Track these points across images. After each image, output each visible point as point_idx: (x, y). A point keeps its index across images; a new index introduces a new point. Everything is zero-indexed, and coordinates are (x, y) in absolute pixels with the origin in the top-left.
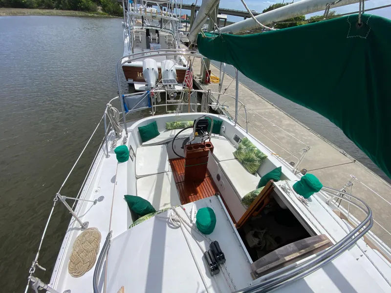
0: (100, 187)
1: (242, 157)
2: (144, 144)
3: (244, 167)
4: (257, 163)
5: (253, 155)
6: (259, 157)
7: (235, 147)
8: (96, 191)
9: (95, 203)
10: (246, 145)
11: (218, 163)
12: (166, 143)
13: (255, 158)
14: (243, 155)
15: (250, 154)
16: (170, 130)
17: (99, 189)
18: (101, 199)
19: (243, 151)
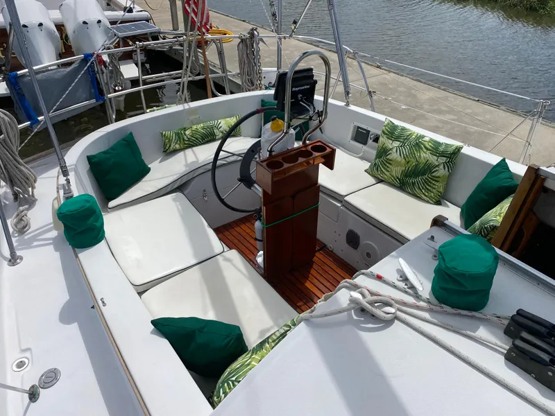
0: (29, 349)
1: (397, 171)
2: (112, 204)
3: (409, 194)
4: (442, 172)
5: (425, 156)
6: (442, 154)
7: (362, 158)
8: (21, 365)
9: (33, 395)
10: (397, 139)
11: (340, 202)
12: (179, 187)
13: (433, 159)
14: (399, 164)
15: (417, 154)
16: (175, 152)
17: (28, 354)
18: (50, 378)
19: (394, 155)
